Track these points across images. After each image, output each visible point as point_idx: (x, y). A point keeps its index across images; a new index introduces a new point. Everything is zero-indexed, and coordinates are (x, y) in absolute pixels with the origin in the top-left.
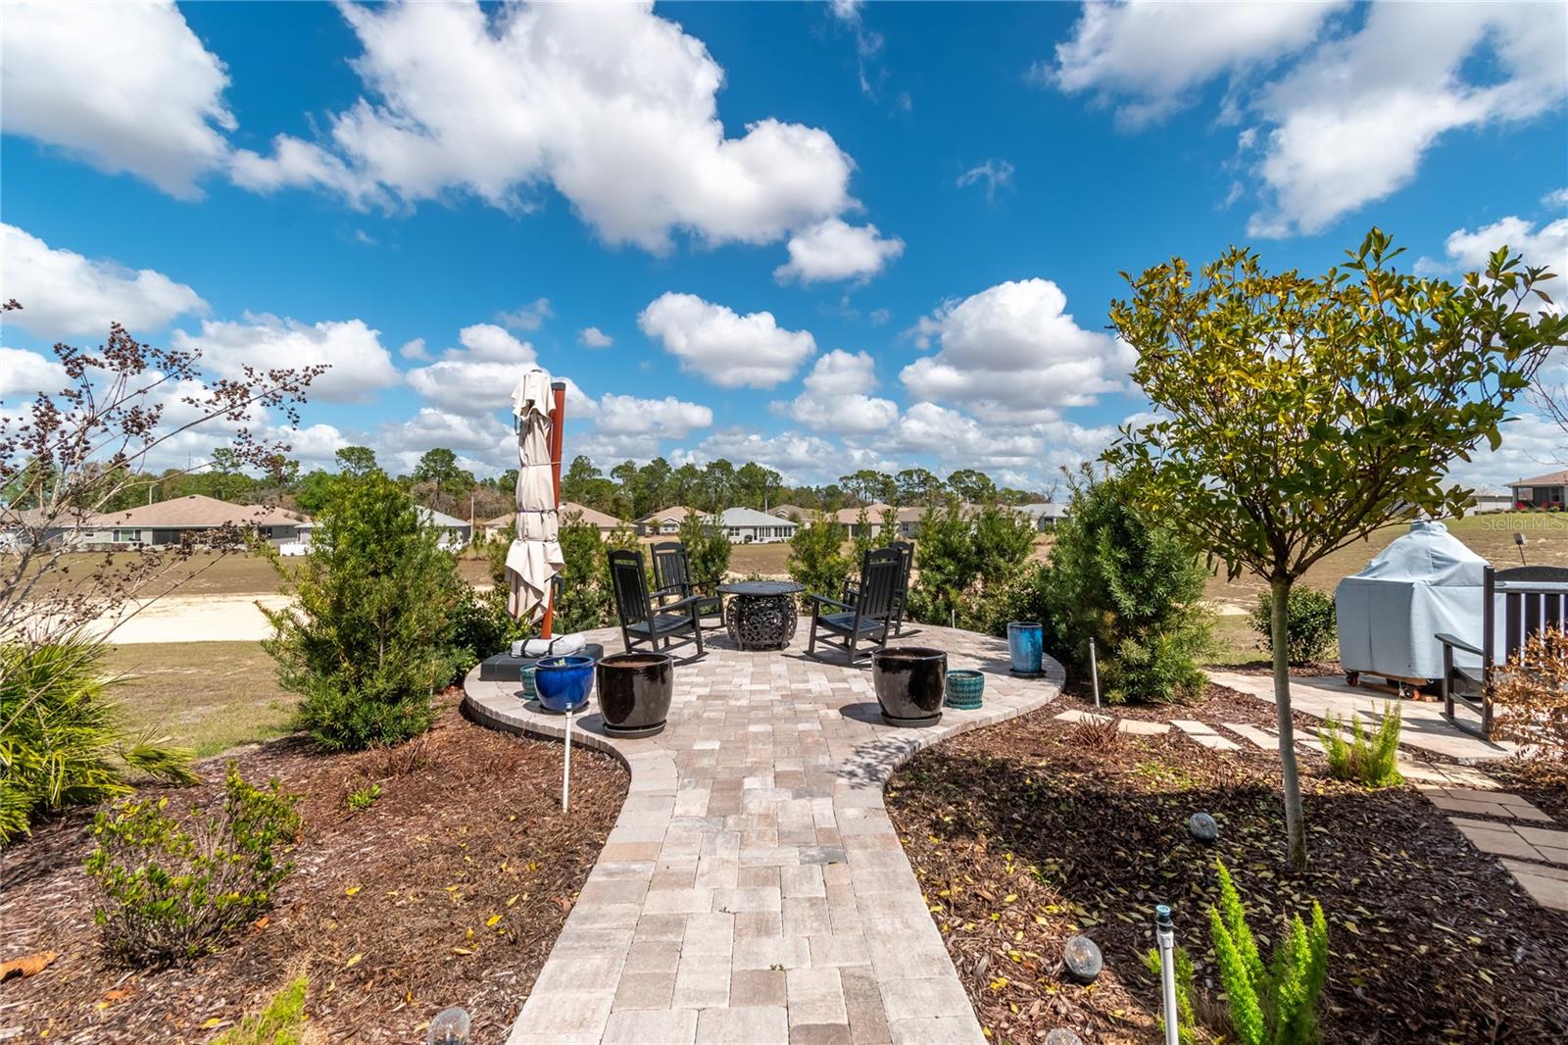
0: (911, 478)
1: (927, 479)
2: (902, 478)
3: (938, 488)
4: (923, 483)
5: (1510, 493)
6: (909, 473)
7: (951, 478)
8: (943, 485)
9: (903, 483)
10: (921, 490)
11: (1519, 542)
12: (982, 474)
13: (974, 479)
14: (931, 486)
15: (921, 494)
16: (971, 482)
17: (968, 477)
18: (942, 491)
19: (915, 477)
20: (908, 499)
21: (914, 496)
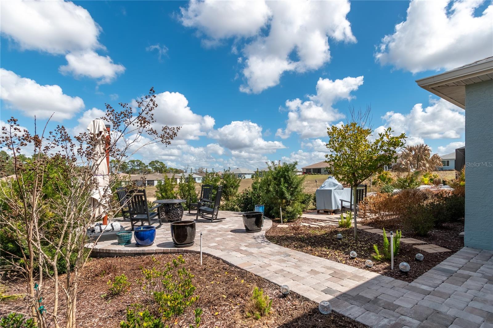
0: (134, 162)
1: (140, 164)
2: (130, 163)
3: (145, 167)
4: (139, 165)
5: (301, 170)
6: (133, 162)
7: (150, 164)
8: (147, 166)
9: (130, 165)
10: (138, 168)
11: (316, 182)
12: (162, 162)
13: (159, 164)
14: (142, 166)
15: (138, 170)
16: (158, 165)
17: (157, 163)
18: (146, 168)
19: (135, 163)
20: (133, 171)
21: (135, 170)
